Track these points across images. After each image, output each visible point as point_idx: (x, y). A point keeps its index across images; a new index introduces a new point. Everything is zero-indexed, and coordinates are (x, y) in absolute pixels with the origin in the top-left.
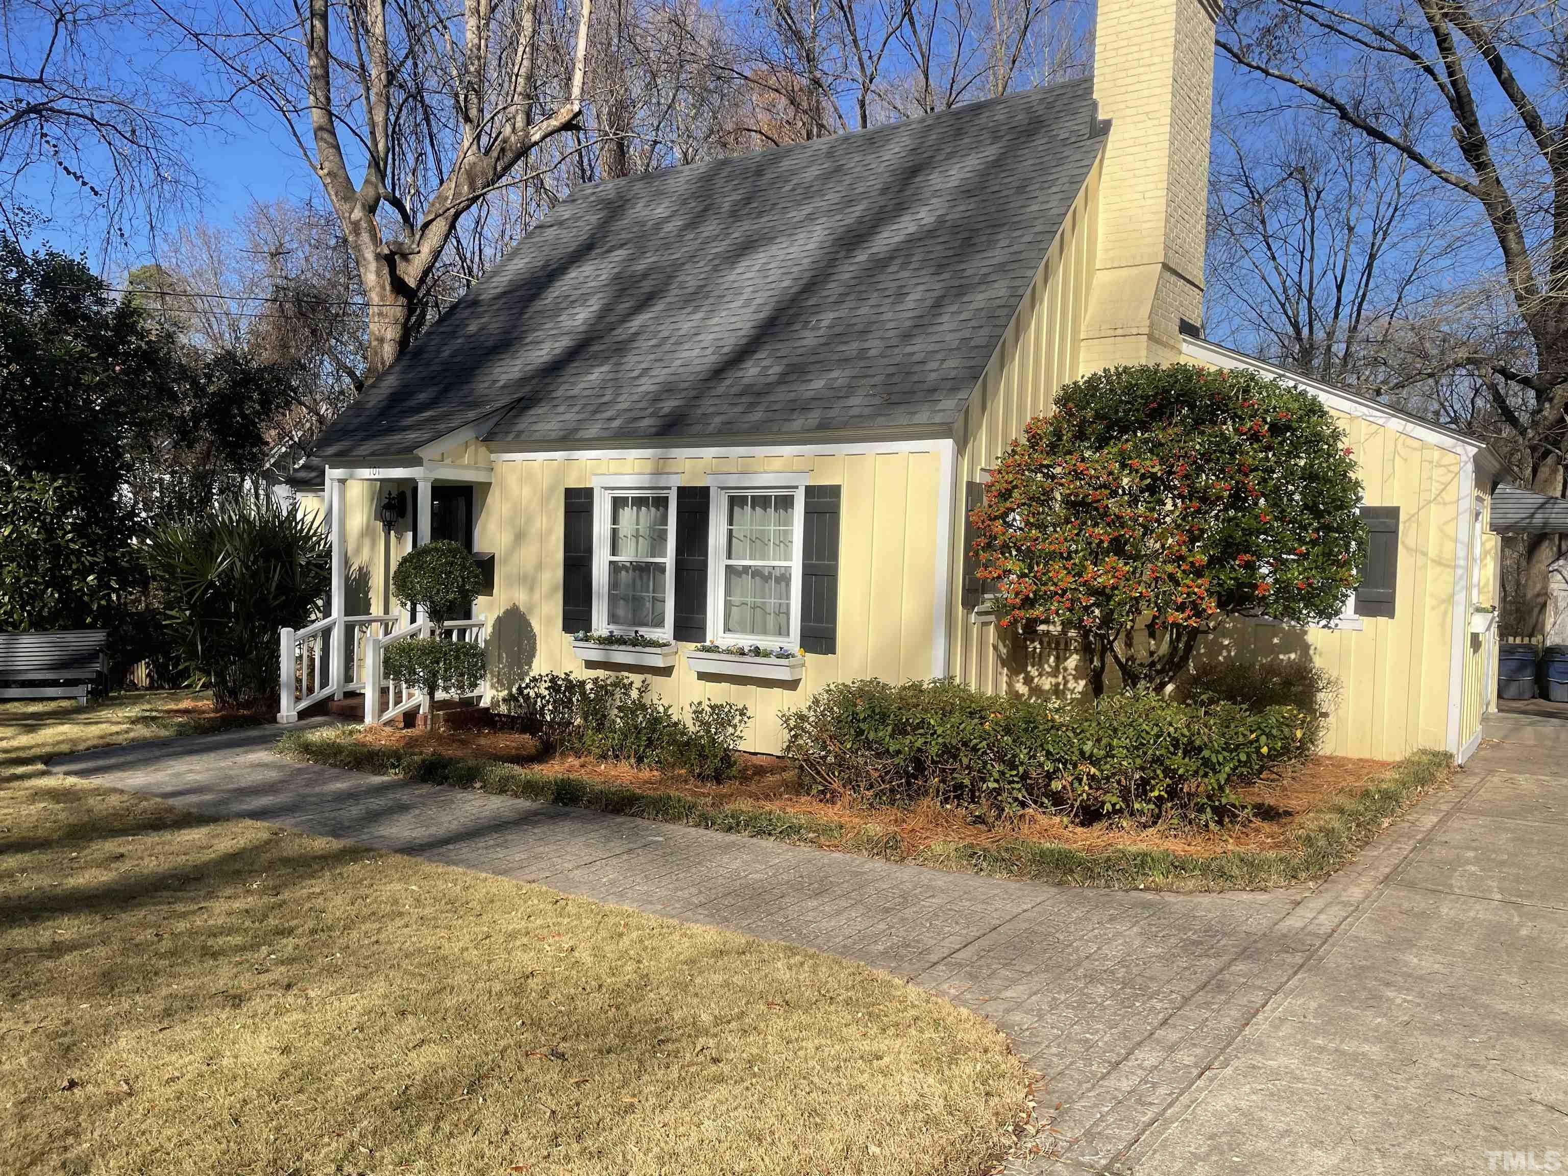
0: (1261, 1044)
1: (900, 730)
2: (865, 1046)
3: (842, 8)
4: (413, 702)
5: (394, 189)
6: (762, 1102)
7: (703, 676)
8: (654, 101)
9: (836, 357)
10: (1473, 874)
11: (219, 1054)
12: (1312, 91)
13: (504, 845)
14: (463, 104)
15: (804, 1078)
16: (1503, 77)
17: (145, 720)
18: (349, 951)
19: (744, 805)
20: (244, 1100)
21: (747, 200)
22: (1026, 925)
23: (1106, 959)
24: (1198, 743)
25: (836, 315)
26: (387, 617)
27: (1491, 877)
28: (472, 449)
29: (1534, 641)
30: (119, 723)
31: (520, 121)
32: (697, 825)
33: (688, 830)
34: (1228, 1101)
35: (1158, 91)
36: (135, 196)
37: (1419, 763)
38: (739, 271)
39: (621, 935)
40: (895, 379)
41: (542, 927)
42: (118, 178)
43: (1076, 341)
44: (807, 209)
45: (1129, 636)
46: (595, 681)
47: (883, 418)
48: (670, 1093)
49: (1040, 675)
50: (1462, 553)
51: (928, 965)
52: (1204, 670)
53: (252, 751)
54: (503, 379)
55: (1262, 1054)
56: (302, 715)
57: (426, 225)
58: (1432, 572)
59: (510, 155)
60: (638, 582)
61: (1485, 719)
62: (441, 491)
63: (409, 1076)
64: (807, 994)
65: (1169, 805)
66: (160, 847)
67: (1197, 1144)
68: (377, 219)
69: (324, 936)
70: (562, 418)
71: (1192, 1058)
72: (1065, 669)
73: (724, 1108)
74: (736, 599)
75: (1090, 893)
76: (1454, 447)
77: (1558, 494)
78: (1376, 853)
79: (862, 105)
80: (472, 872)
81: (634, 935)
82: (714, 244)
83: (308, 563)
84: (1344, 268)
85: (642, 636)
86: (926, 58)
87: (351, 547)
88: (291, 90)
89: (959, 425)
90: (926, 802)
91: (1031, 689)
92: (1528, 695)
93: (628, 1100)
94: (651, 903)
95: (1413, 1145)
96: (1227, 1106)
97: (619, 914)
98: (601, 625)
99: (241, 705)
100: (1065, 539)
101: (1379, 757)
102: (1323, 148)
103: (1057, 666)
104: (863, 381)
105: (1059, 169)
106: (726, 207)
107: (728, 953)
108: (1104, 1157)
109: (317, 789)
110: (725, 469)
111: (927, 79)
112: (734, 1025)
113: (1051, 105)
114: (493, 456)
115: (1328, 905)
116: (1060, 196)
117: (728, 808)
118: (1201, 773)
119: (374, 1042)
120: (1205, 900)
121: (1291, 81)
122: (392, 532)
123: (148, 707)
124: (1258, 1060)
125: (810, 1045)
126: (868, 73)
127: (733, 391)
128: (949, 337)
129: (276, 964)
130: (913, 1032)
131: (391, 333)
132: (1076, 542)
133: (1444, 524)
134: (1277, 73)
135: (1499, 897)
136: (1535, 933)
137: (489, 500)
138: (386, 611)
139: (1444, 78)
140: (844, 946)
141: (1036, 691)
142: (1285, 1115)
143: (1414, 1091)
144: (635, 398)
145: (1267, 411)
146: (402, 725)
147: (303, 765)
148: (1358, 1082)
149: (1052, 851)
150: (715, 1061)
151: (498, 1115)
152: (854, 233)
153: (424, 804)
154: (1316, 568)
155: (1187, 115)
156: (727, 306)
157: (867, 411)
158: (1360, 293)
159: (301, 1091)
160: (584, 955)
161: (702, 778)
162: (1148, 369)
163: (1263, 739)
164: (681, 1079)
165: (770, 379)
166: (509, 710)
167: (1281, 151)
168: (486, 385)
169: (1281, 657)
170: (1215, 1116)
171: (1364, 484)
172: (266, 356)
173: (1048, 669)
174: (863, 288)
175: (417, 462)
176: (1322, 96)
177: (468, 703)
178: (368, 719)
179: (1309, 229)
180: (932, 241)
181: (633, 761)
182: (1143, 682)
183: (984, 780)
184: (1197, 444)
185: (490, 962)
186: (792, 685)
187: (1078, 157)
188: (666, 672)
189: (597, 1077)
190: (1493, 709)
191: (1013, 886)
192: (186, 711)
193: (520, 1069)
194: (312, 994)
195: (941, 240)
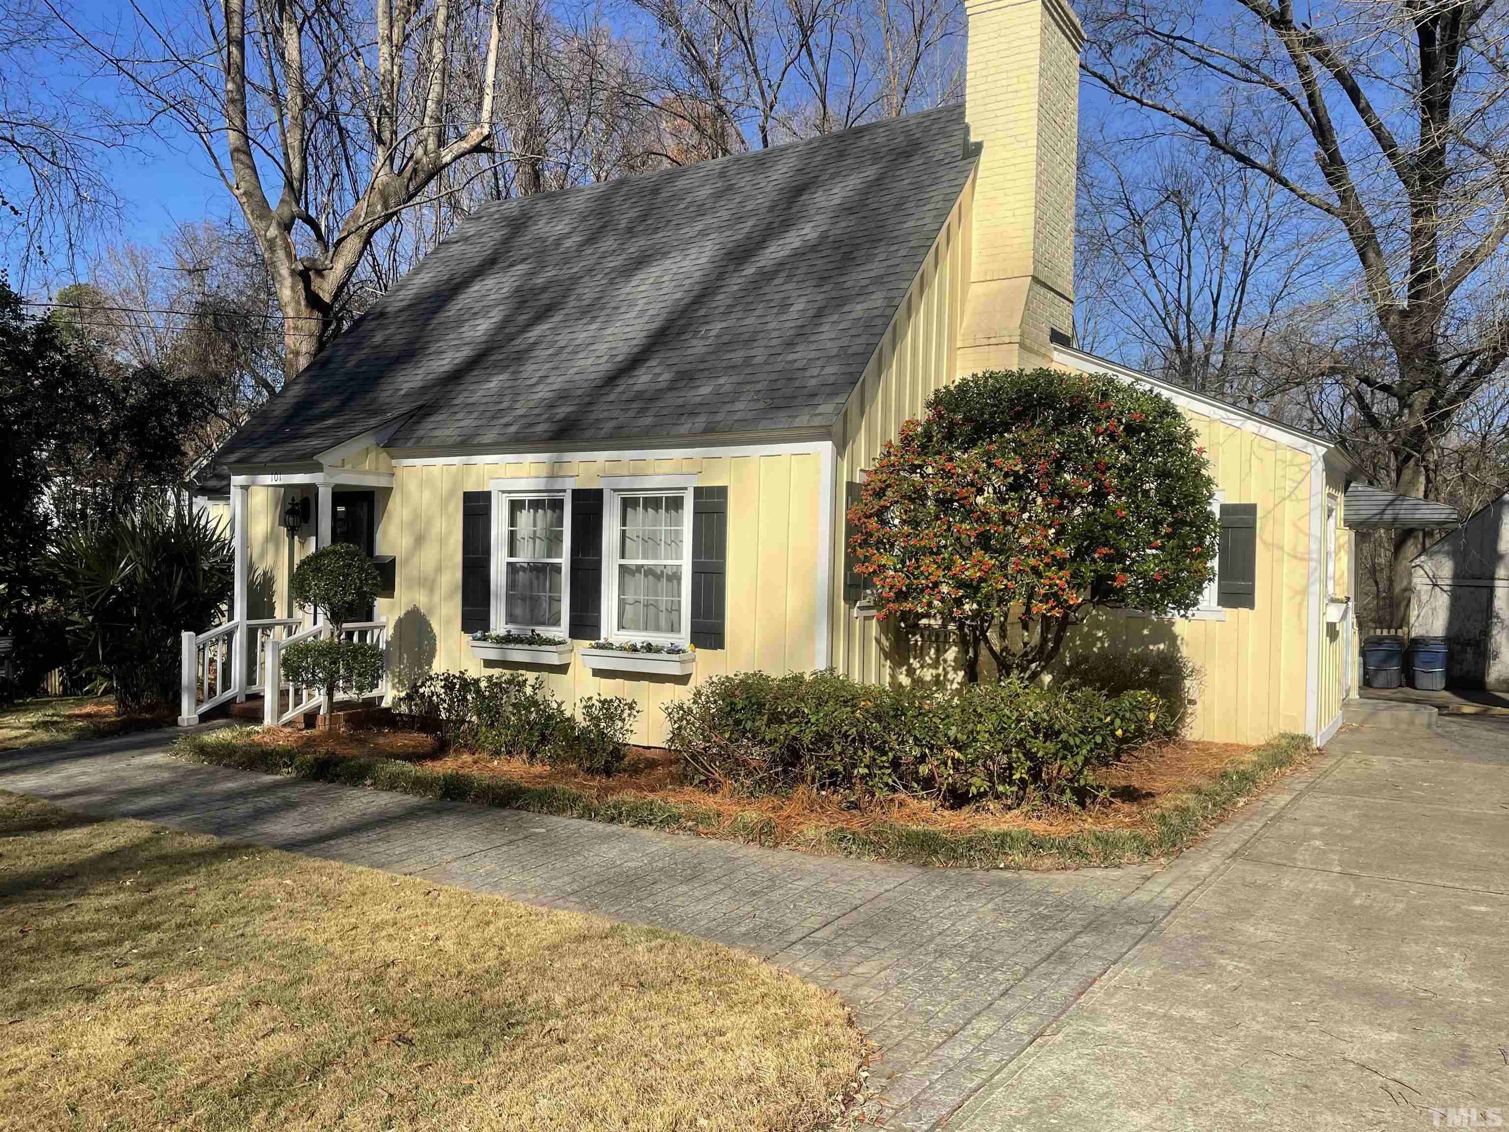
0: (1093, 1011)
1: (775, 719)
2: (709, 1023)
3: (743, 39)
4: (313, 703)
5: (307, 208)
6: (600, 1079)
7: (598, 673)
8: (568, 126)
9: (724, 364)
10: (1317, 848)
11: (66, 1046)
12: (1183, 119)
13: (387, 839)
14: (376, 127)
15: (646, 1056)
16: (1361, 106)
17: (45, 725)
18: (212, 944)
19: (629, 796)
20: (84, 1090)
21: (643, 218)
22: (887, 904)
23: (958, 933)
24: (1057, 727)
25: (724, 325)
26: (290, 620)
27: (1332, 851)
28: (372, 455)
29: (1400, 632)
30: (21, 728)
31: (432, 144)
32: (581, 817)
33: (571, 821)
34: (1055, 1066)
35: (1025, 115)
36: (54, 216)
37: (1278, 746)
38: (634, 283)
39: (488, 923)
40: (779, 384)
41: (410, 917)
42: (38, 199)
43: (952, 350)
44: (699, 226)
45: (1003, 628)
46: (490, 679)
47: (768, 421)
48: (511, 1074)
49: (922, 667)
50: (1314, 547)
51: (786, 945)
52: (1078, 661)
53: (146, 754)
54: (405, 387)
55: (1093, 1020)
56: (204, 717)
57: (341, 241)
58: (1288, 565)
59: (422, 176)
60: (535, 583)
61: (1346, 704)
62: (341, 495)
63: (253, 1065)
64: (662, 975)
65: (1032, 787)
66: (39, 847)
67: (1016, 1107)
68: (293, 237)
69: (190, 931)
70: (462, 424)
71: (1025, 1026)
72: (945, 661)
73: (562, 1086)
74: (630, 597)
75: (952, 873)
76: (1305, 447)
77: (1421, 494)
78: (1228, 831)
79: (763, 129)
80: (348, 867)
81: (501, 923)
82: (610, 259)
83: (211, 568)
84: (1220, 285)
85: (538, 635)
86: (823, 87)
87: (256, 552)
88: (203, 112)
89: (837, 429)
90: (802, 788)
91: (913, 681)
92: (1396, 683)
93: (467, 1082)
94: (525, 892)
95: (1225, 1104)
96: (1053, 1070)
97: (491, 903)
98: (499, 624)
99: (143, 709)
100: (935, 535)
101: (1243, 741)
102: (1197, 172)
103: (938, 658)
104: (749, 387)
105: (934, 188)
106: (623, 224)
107: (591, 938)
108: (926, 1123)
109: (208, 789)
110: (619, 472)
111: (825, 107)
112: (585, 1007)
113: (927, 130)
114: (394, 462)
115: (1177, 879)
116: (935, 213)
117: (611, 799)
118: (1060, 755)
119: (224, 1033)
120: (1061, 877)
121: (1164, 110)
122: (296, 538)
123: (50, 712)
124: (1088, 1026)
125: (656, 1024)
126: (769, 101)
127: (625, 397)
128: (829, 345)
129: (137, 958)
130: (760, 1008)
131: (306, 346)
132: (946, 538)
133: (1299, 519)
134: (1150, 103)
135: (1338, 869)
136: (1368, 902)
137: (390, 505)
138: (290, 615)
139: (1305, 106)
140: (708, 929)
141: (918, 682)
142: (1107, 1077)
143: (1233, 1052)
144: (532, 404)
145: (1121, 413)
146: (303, 726)
147: (198, 765)
148: (1181, 1045)
149: (917, 834)
150: (561, 1041)
151: (335, 1100)
152: (741, 249)
153: (312, 802)
154: (1171, 560)
155: (1053, 138)
156: (621, 317)
157: (750, 415)
158: (1235, 308)
159: (142, 1081)
160: (448, 945)
161: (591, 771)
162: (1013, 374)
163: (1118, 722)
164: (524, 1060)
165: (659, 386)
166: (411, 710)
167: (1158, 176)
168: (389, 393)
169: (1151, 647)
170: (1039, 1080)
171: (1216, 481)
172: (186, 371)
173: (929, 661)
174: (750, 299)
175: (317, 468)
176: (1193, 124)
177: (370, 703)
178: (268, 721)
179: (1186, 249)
180: (814, 256)
181: (524, 756)
182: (1016, 671)
183: (854, 766)
184: (1057, 444)
185: (352, 952)
186: (683, 680)
187: (952, 177)
188: (562, 669)
189: (441, 1061)
190: (1354, 695)
191: (879, 868)
192: (88, 716)
193: (366, 1054)
194: (169, 986)
195: (824, 254)
